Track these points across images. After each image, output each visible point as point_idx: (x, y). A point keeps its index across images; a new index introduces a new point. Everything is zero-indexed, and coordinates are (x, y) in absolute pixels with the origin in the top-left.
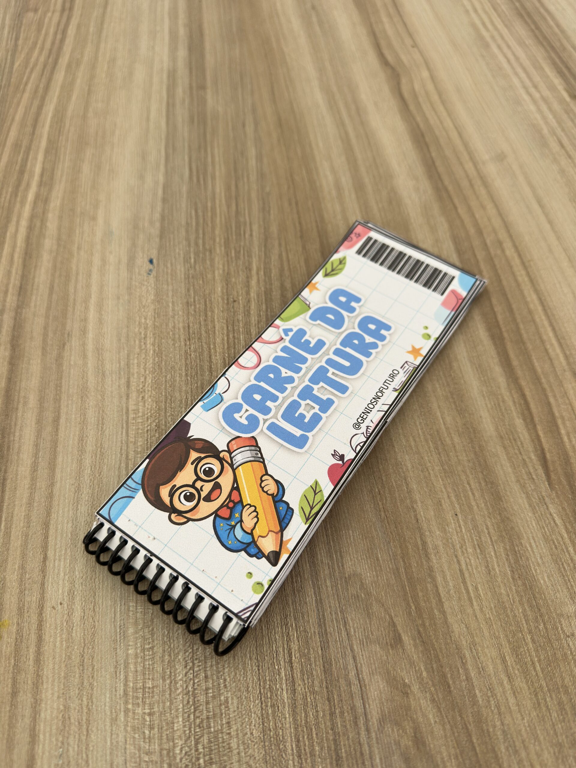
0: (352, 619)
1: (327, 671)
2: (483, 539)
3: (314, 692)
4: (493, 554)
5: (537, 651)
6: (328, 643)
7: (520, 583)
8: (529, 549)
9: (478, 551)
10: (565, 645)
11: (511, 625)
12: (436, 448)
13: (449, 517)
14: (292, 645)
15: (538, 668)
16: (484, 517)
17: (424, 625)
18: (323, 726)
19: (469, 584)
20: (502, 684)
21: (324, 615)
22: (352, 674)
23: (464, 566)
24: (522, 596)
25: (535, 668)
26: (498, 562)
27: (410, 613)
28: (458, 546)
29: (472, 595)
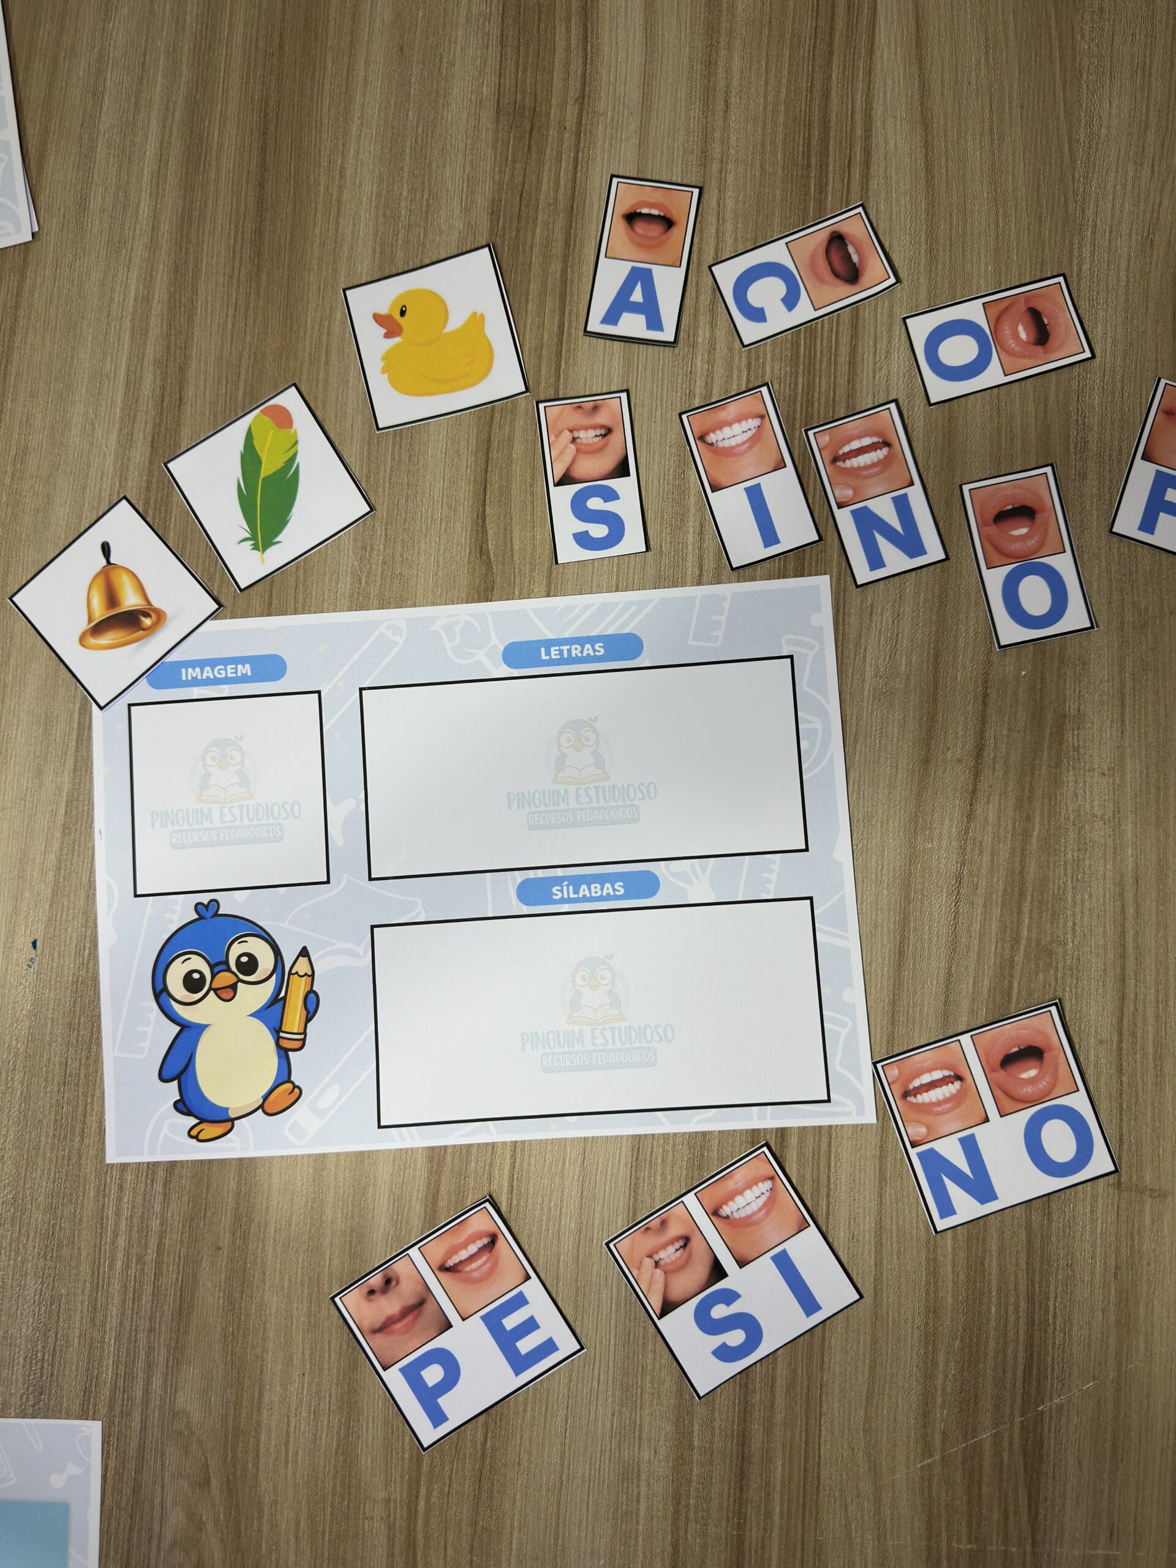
0: (170, 1453)
1: (135, 1492)
2: (321, 1406)
3: (119, 1507)
4: (325, 1423)
5: (331, 1523)
6: (142, 1468)
7: (341, 1458)
8: (365, 1427)
9: (312, 1417)
10: (361, 1525)
11: (317, 1495)
12: (310, 1295)
13: (296, 1375)
14: (110, 1462)
15: (327, 1538)
16: (331, 1384)
17: (234, 1474)
18: (121, 1536)
19: (291, 1448)
20: (288, 1543)
21: (144, 1442)
22: (158, 1500)
23: (292, 1429)
24: (337, 1472)
25: (323, 1539)
26: (327, 1434)
27: (225, 1460)
28: (293, 1408)
29: (290, 1459)
